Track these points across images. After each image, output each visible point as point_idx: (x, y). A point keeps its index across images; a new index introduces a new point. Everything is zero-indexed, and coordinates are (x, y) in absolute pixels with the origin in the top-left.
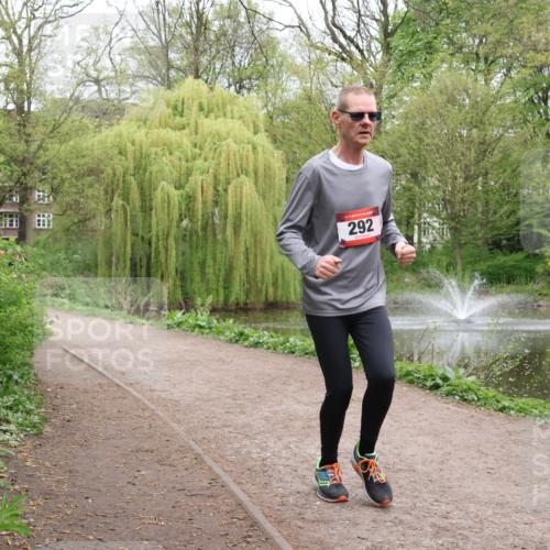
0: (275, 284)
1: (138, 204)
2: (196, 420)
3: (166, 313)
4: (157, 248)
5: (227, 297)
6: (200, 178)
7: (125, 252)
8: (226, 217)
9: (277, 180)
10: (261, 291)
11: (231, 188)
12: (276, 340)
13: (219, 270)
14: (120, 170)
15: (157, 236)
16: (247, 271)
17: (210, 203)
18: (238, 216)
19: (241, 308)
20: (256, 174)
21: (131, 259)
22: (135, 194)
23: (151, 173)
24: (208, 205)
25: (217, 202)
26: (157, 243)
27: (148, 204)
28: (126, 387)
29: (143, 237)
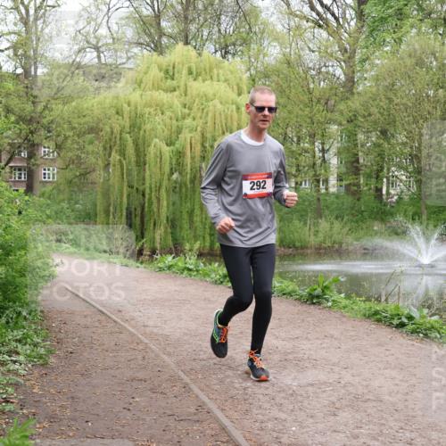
1: (133, 159)
2: (185, 353)
3: (159, 257)
4: (150, 199)
5: (212, 243)
6: (189, 136)
7: (121, 202)
14: (117, 129)
15: (151, 188)
17: (198, 159)
21: (127, 209)
22: (130, 150)
23: (145, 131)
24: (196, 160)
25: (204, 157)
26: (150, 194)
27: (142, 159)
28: (122, 323)
29: (137, 189)
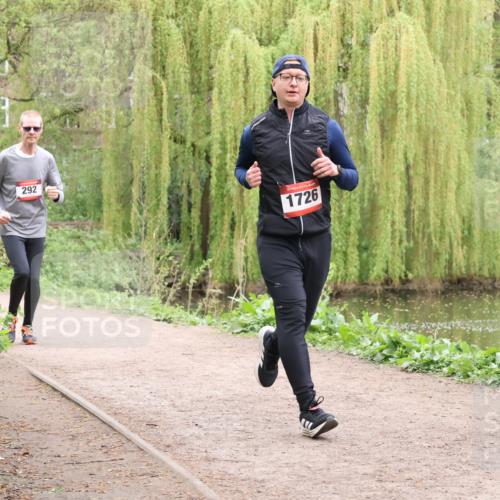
0: (467, 240)
1: (184, 76)
3: (241, 300)
4: (222, 167)
5: (365, 268)
6: (310, 20)
8: (364, 102)
9: (473, 20)
10: (437, 254)
11: (375, 41)
12: (470, 357)
13: (350, 211)
15: (223, 143)
16: (408, 212)
17: (331, 74)
18: (391, 99)
19: (393, 291)
20: (428, 9)
21: (170, 191)
22: (178, 58)
23: (210, 12)
24: (327, 75)
25: (345, 70)
26: (222, 157)
27: (204, 77)
28: (157, 453)
29: (193, 145)
